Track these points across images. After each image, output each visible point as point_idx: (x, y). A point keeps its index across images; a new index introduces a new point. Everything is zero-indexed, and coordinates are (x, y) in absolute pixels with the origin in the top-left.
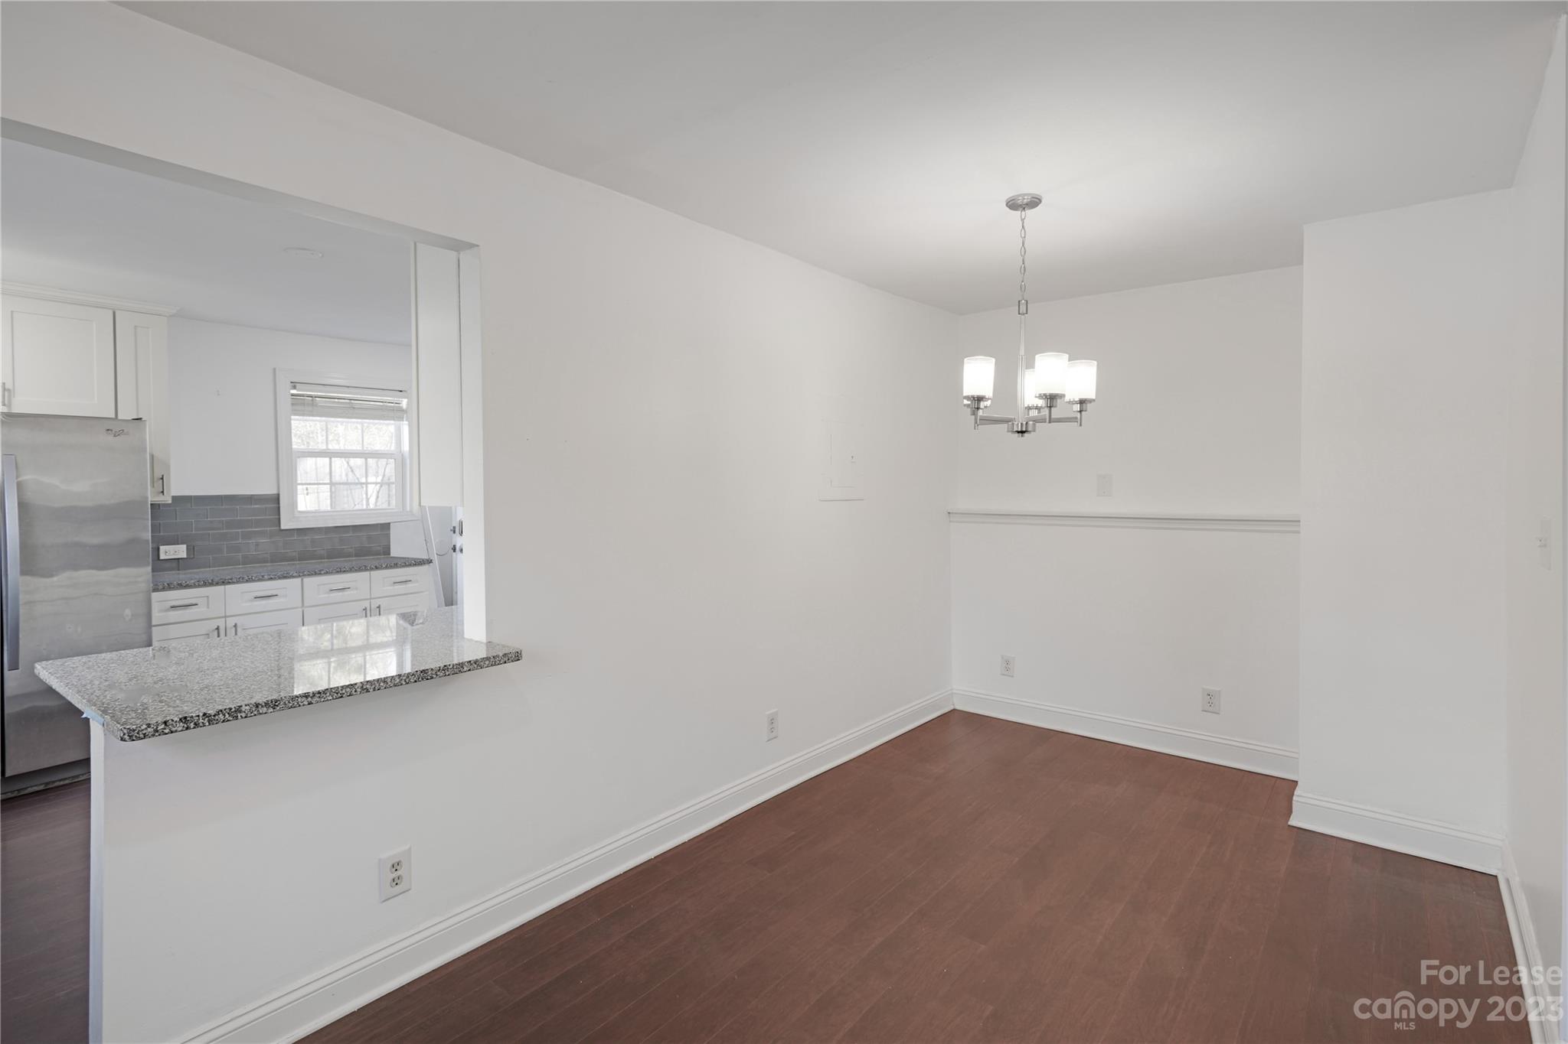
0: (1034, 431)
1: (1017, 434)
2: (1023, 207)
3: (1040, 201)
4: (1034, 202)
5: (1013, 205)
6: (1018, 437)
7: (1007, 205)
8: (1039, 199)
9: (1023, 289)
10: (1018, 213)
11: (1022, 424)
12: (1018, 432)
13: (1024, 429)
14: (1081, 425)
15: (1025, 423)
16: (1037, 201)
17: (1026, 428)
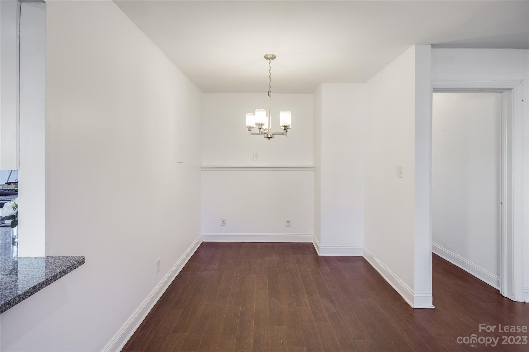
0: (274, 138)
1: (267, 139)
2: (270, 59)
3: (276, 57)
4: (273, 57)
5: (266, 57)
6: (268, 139)
7: (264, 57)
8: (275, 56)
9: (270, 87)
10: (268, 61)
11: (270, 135)
12: (269, 138)
13: (271, 137)
14: (286, 136)
15: (271, 135)
16: (275, 57)
17: (272, 136)
